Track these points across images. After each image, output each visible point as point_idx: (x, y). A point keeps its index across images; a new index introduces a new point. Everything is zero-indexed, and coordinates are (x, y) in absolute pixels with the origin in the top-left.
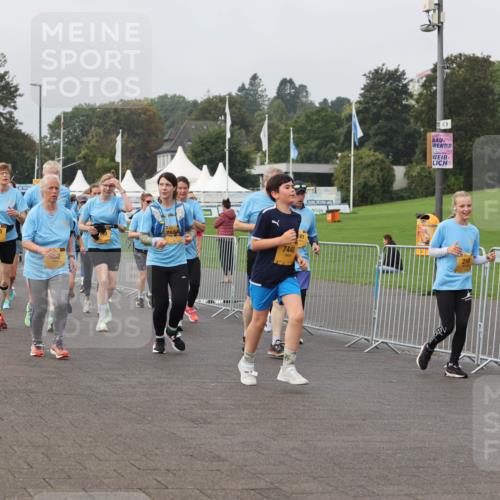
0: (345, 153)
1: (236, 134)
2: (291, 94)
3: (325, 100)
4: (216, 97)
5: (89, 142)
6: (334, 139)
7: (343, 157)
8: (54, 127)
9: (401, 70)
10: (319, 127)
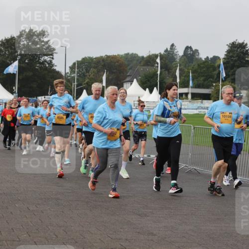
0: (218, 84)
1: (163, 73)
2: (190, 54)
3: (208, 57)
4: (153, 55)
6: (212, 77)
7: (216, 85)
8: (72, 68)
9: (245, 43)
10: (204, 71)
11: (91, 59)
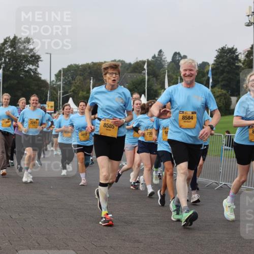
1: (151, 80)
2: (179, 60)
4: (140, 61)
5: (76, 83)
8: (58, 76)
9: (235, 48)
11: (77, 66)
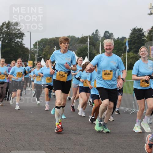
0: (125, 54)
2: (108, 36)
3: (119, 38)
4: (85, 36)
5: (46, 50)
6: (121, 50)
9: (142, 28)
10: (116, 46)
11: (46, 39)
